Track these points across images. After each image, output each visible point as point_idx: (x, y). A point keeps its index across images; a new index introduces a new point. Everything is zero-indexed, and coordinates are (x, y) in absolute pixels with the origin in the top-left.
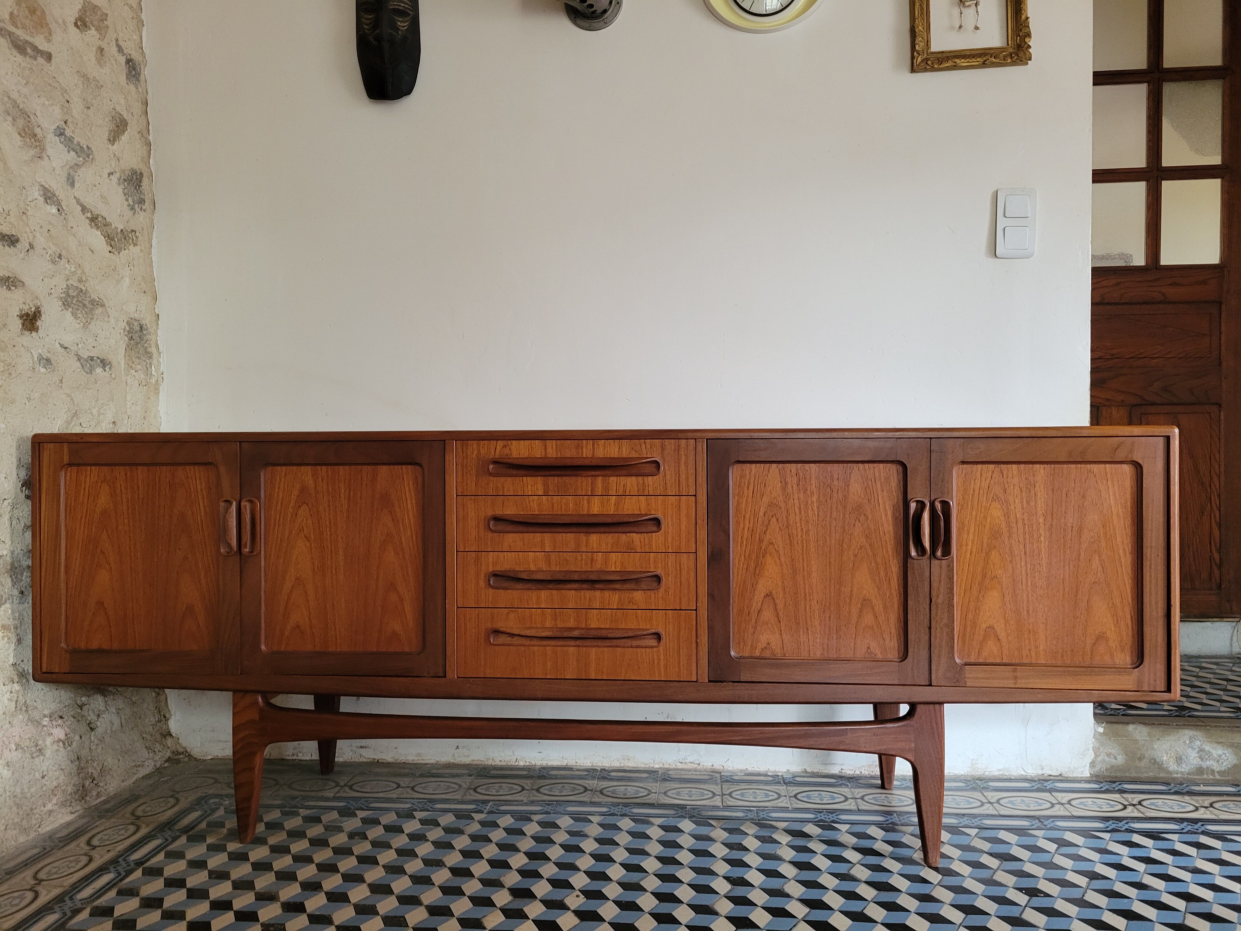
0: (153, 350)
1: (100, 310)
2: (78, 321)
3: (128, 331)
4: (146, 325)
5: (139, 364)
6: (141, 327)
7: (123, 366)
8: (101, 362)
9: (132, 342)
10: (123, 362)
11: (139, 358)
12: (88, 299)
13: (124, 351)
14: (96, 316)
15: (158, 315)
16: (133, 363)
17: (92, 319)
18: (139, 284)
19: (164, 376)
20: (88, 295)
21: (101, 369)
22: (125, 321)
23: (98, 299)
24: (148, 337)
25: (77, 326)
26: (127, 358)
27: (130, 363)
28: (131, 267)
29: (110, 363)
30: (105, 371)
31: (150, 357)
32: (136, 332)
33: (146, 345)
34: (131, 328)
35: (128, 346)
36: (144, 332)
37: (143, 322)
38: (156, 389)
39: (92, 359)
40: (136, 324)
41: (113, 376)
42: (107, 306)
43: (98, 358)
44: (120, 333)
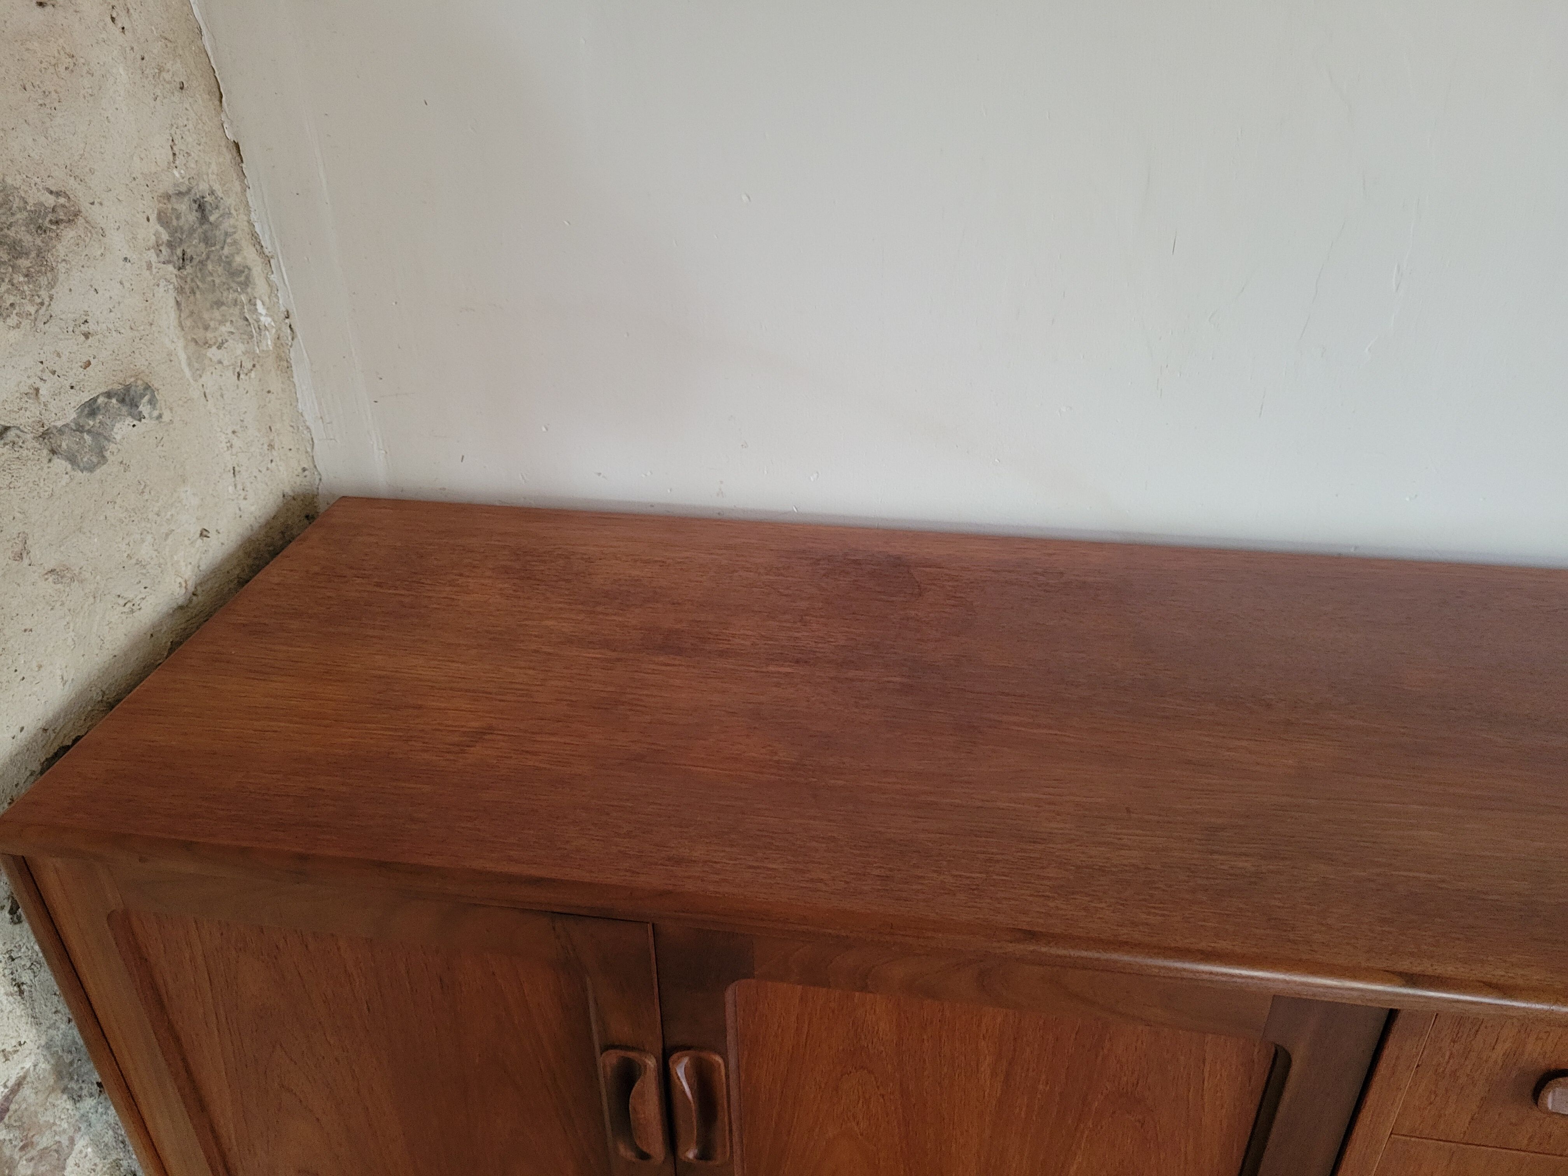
0: (249, 256)
1: (69, 234)
2: (13, 320)
3: (170, 245)
4: (212, 193)
5: (222, 322)
6: (201, 207)
7: (183, 356)
8: (122, 401)
9: (189, 269)
10: (181, 344)
11: (219, 304)
12: (21, 216)
13: (173, 314)
14: (62, 267)
15: (237, 146)
16: (206, 328)
17: (51, 285)
18: (161, 70)
19: (295, 320)
20: (16, 203)
21: (129, 420)
22: (153, 218)
23: (50, 201)
24: (226, 225)
25: (14, 336)
26: (188, 323)
27: (200, 334)
28: (122, 20)
29: (147, 387)
30: (140, 417)
31: (247, 283)
32: (192, 231)
33: (226, 251)
34: (173, 232)
35: (180, 290)
36: (212, 219)
37: (203, 187)
38: (279, 358)
39: (91, 409)
40: (183, 206)
41: (166, 418)
42: (84, 206)
43: (109, 395)
44: (149, 266)
